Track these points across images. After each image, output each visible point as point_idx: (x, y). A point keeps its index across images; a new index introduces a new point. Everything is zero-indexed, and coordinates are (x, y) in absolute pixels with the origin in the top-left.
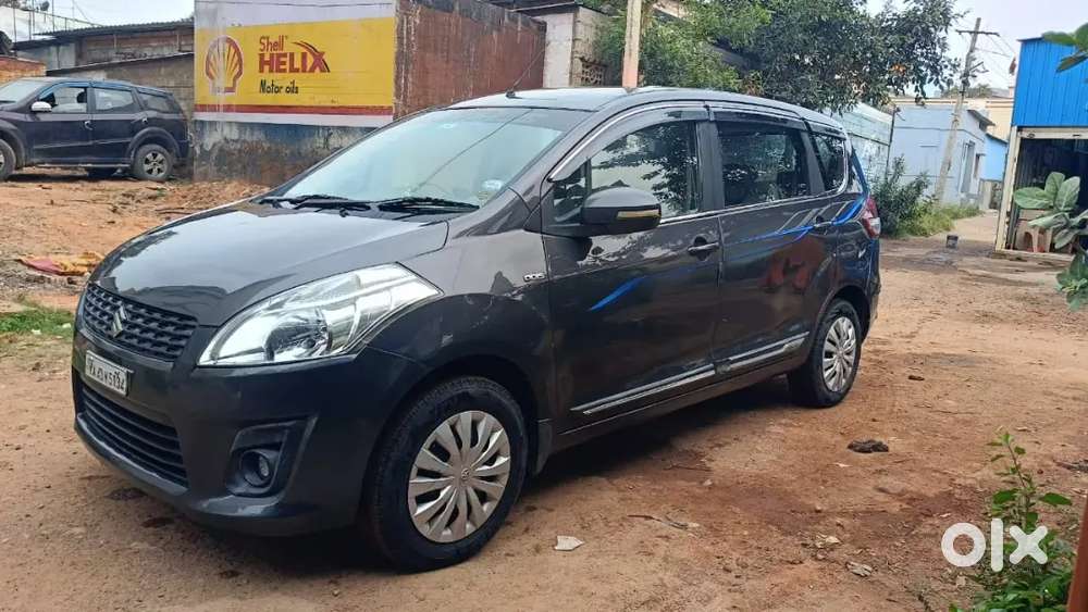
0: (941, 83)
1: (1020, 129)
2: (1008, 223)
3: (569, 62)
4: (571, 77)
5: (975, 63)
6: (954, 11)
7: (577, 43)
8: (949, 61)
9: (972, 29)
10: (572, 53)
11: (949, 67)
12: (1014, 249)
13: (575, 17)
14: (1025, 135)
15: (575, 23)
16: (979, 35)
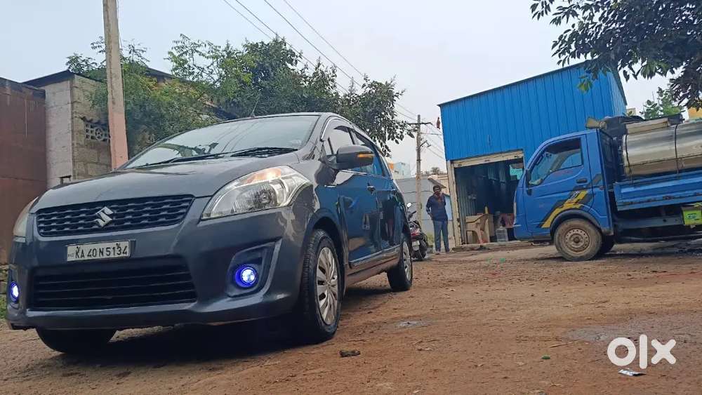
0: (396, 139)
1: (452, 162)
2: (460, 226)
3: (70, 122)
4: (73, 134)
5: (422, 142)
6: (395, 91)
7: (75, 105)
8: (398, 123)
9: (417, 122)
10: (72, 113)
11: (399, 127)
12: (468, 243)
13: (72, 83)
14: (456, 165)
15: (71, 88)
16: (421, 125)
